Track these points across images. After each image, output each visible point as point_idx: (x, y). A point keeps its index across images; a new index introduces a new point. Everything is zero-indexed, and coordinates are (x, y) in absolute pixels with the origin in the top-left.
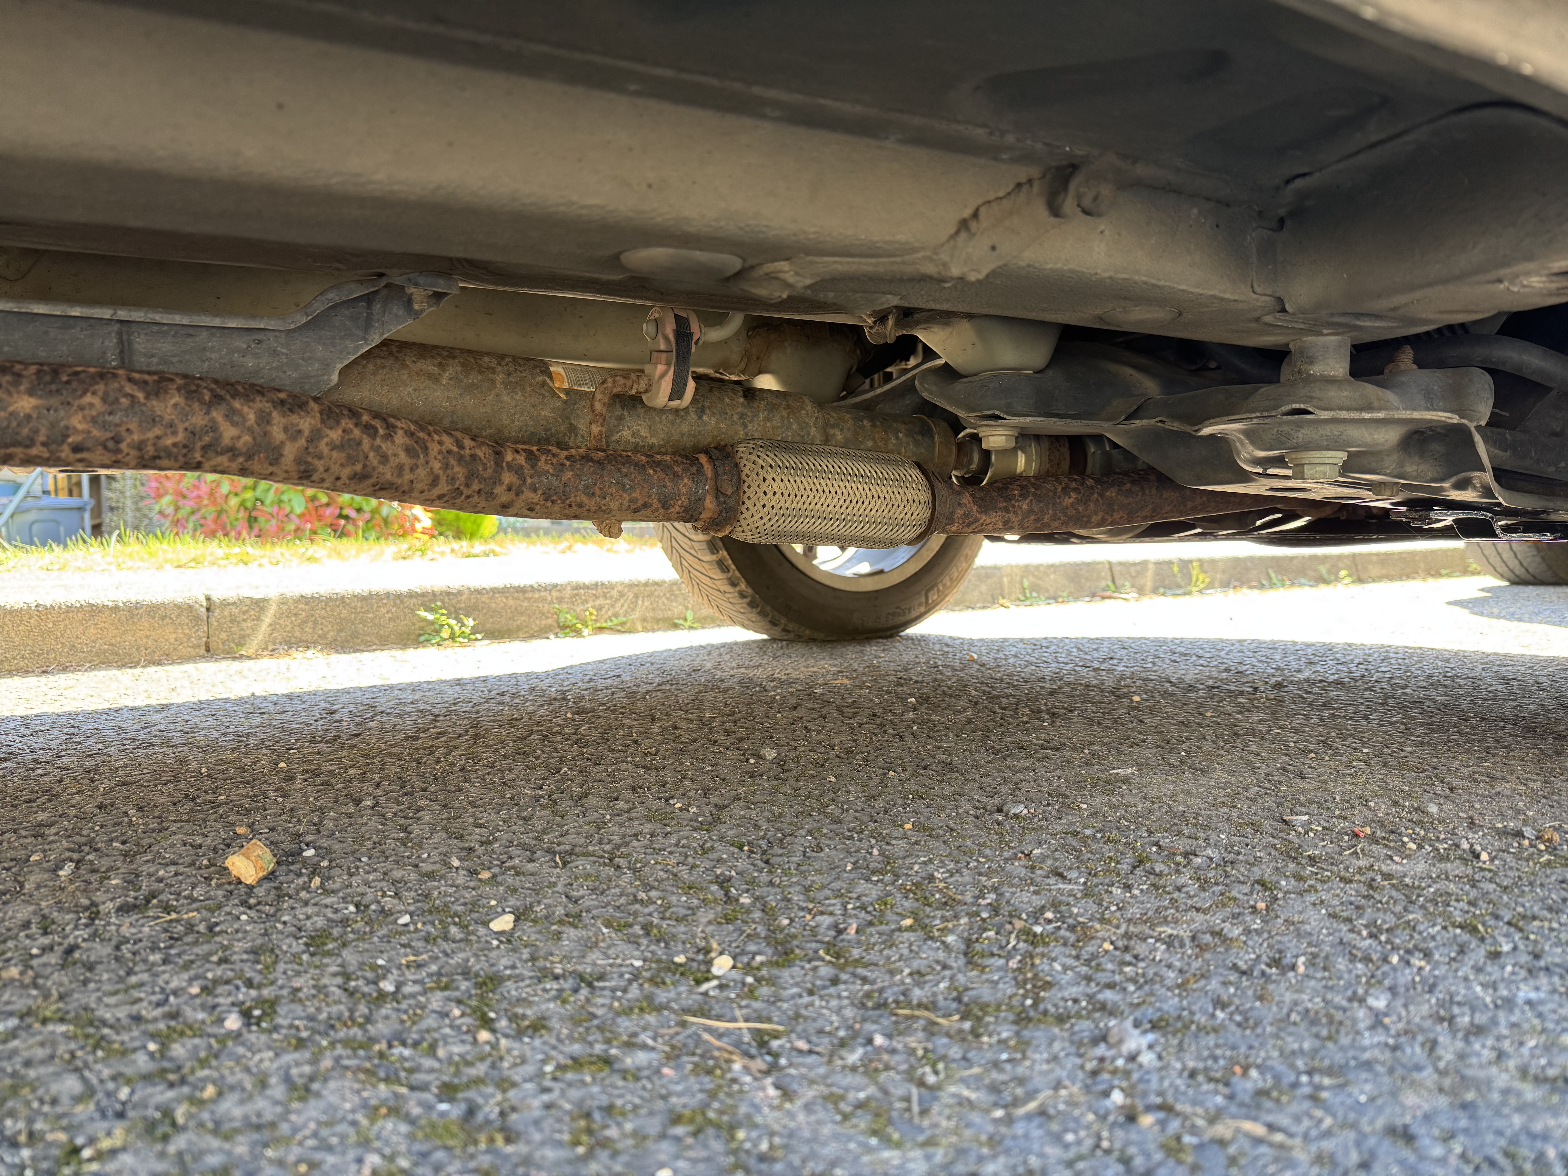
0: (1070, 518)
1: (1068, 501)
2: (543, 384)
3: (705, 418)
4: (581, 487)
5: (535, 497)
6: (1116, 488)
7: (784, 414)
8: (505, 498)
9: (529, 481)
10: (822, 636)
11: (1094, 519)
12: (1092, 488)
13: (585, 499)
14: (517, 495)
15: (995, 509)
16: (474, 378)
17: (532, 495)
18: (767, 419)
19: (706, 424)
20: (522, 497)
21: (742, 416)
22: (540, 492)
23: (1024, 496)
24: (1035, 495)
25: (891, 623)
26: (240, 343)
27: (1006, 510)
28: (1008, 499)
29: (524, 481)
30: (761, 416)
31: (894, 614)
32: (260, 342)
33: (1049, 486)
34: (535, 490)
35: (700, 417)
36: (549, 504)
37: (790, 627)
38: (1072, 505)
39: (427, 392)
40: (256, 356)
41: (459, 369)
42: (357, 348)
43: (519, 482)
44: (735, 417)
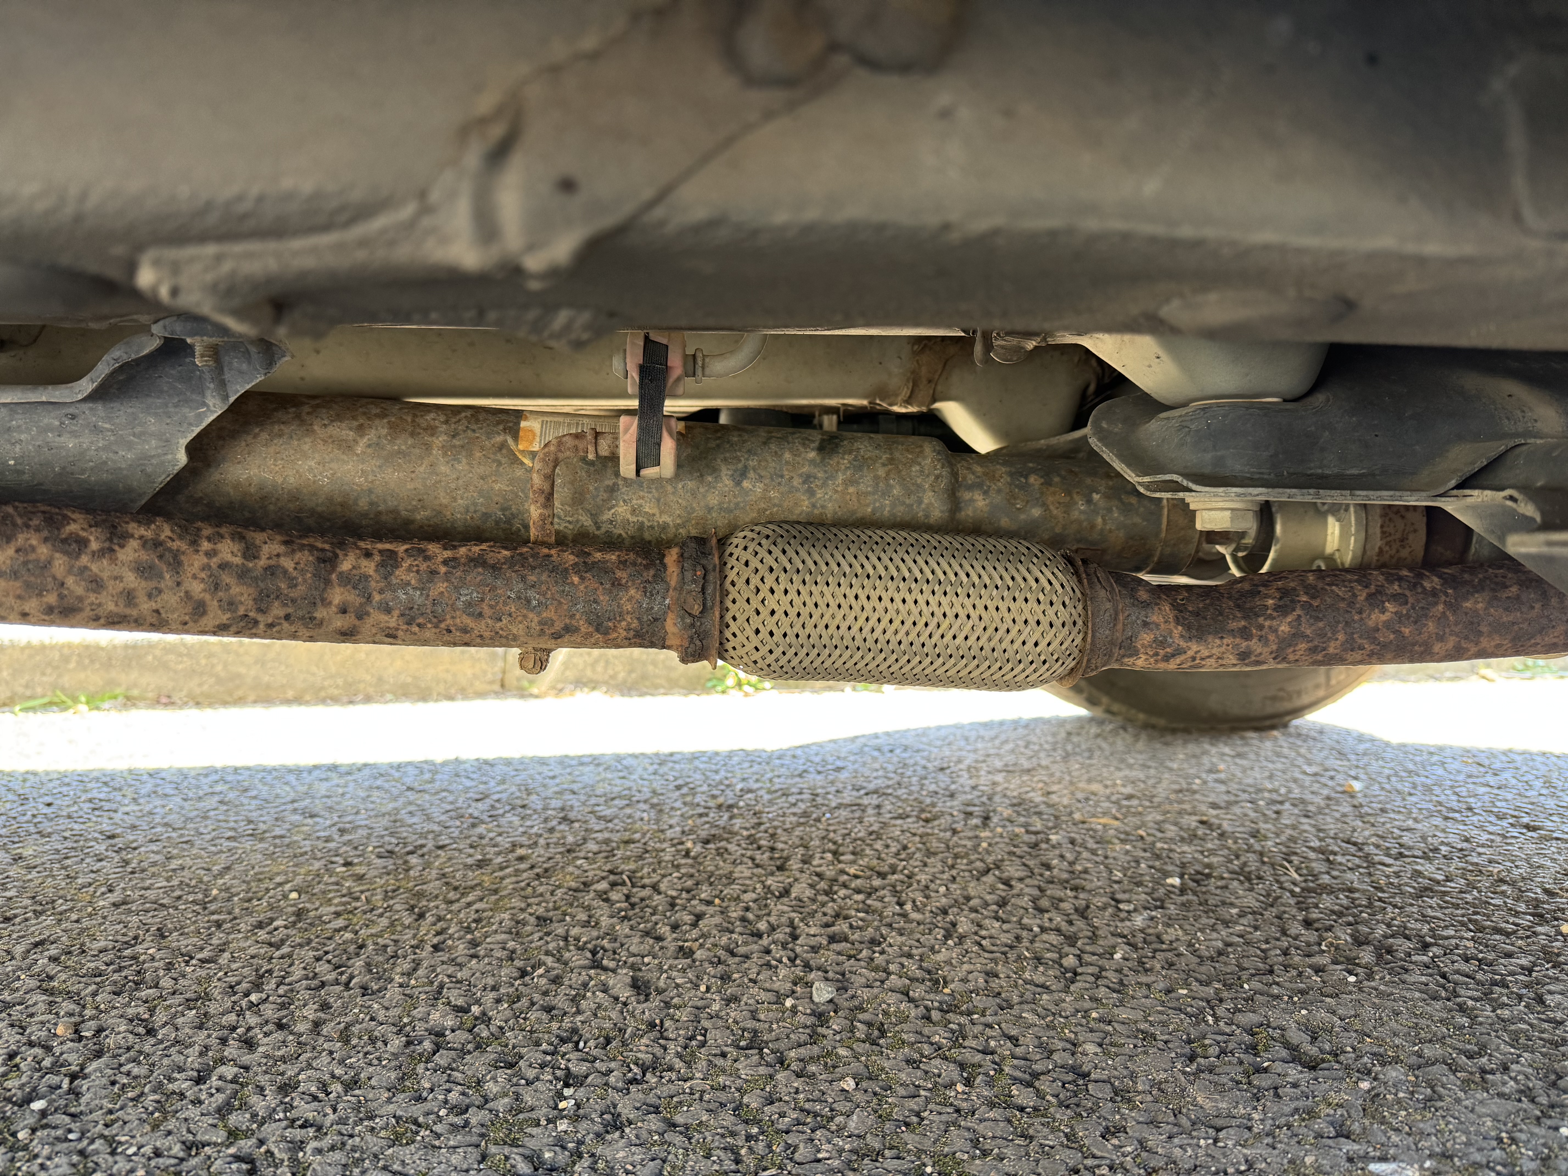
0: (1384, 646)
1: (1377, 618)
2: (503, 446)
3: (746, 484)
4: (460, 604)
5: (392, 621)
6: (1487, 594)
7: (881, 472)
8: (339, 622)
9: (377, 597)
10: (1162, 722)
11: (1437, 647)
12: (1434, 593)
13: (469, 622)
14: (360, 617)
15: (1220, 632)
16: (403, 442)
17: (384, 618)
18: (851, 482)
19: (746, 493)
20: (370, 621)
21: (808, 479)
22: (396, 613)
23: (1283, 610)
24: (1306, 606)
25: (1270, 709)
26: (51, 419)
27: (1245, 634)
28: (1250, 614)
29: (369, 598)
30: (841, 477)
31: (1274, 698)
32: (73, 417)
33: (1339, 591)
34: (388, 611)
35: (738, 483)
36: (415, 629)
37: (1116, 707)
38: (1387, 625)
39: (334, 465)
40: (74, 434)
41: (384, 431)
42: (200, 417)
43: (359, 600)
44: (796, 482)
